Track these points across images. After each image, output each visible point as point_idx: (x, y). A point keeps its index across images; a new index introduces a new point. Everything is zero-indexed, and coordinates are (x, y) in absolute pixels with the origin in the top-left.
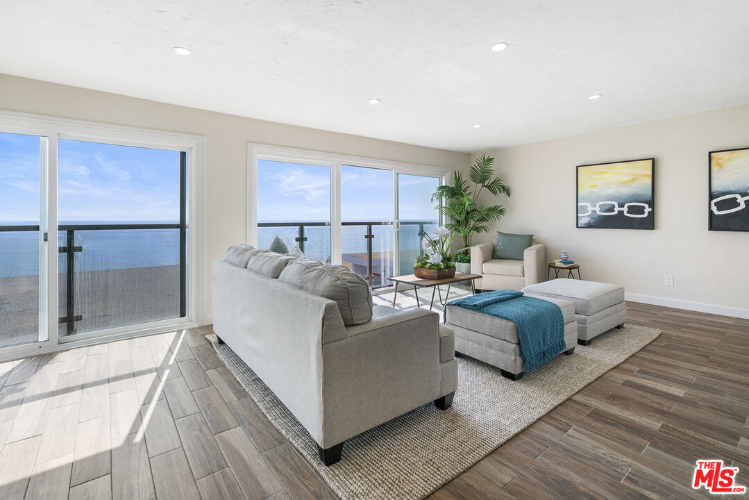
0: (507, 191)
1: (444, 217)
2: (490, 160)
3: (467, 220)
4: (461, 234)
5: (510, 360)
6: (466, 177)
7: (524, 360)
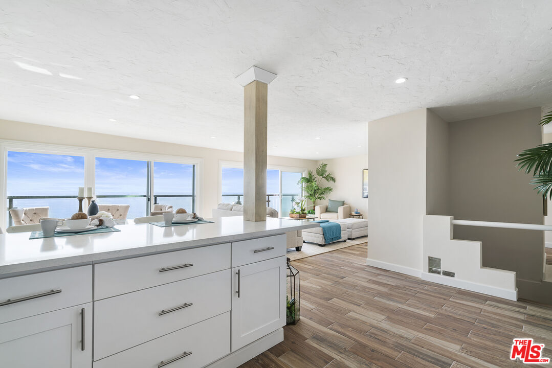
0: (333, 180)
1: (304, 192)
2: (326, 165)
3: (314, 193)
4: (312, 201)
5: (320, 240)
6: (314, 173)
7: (325, 240)
